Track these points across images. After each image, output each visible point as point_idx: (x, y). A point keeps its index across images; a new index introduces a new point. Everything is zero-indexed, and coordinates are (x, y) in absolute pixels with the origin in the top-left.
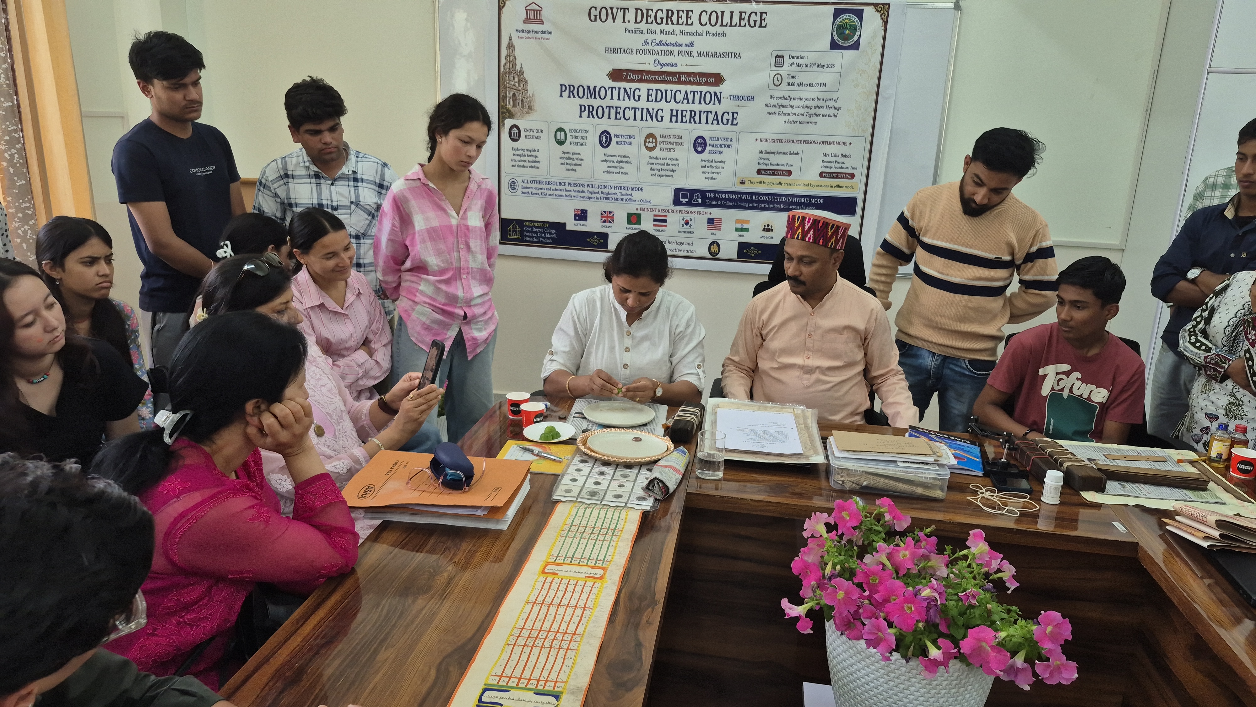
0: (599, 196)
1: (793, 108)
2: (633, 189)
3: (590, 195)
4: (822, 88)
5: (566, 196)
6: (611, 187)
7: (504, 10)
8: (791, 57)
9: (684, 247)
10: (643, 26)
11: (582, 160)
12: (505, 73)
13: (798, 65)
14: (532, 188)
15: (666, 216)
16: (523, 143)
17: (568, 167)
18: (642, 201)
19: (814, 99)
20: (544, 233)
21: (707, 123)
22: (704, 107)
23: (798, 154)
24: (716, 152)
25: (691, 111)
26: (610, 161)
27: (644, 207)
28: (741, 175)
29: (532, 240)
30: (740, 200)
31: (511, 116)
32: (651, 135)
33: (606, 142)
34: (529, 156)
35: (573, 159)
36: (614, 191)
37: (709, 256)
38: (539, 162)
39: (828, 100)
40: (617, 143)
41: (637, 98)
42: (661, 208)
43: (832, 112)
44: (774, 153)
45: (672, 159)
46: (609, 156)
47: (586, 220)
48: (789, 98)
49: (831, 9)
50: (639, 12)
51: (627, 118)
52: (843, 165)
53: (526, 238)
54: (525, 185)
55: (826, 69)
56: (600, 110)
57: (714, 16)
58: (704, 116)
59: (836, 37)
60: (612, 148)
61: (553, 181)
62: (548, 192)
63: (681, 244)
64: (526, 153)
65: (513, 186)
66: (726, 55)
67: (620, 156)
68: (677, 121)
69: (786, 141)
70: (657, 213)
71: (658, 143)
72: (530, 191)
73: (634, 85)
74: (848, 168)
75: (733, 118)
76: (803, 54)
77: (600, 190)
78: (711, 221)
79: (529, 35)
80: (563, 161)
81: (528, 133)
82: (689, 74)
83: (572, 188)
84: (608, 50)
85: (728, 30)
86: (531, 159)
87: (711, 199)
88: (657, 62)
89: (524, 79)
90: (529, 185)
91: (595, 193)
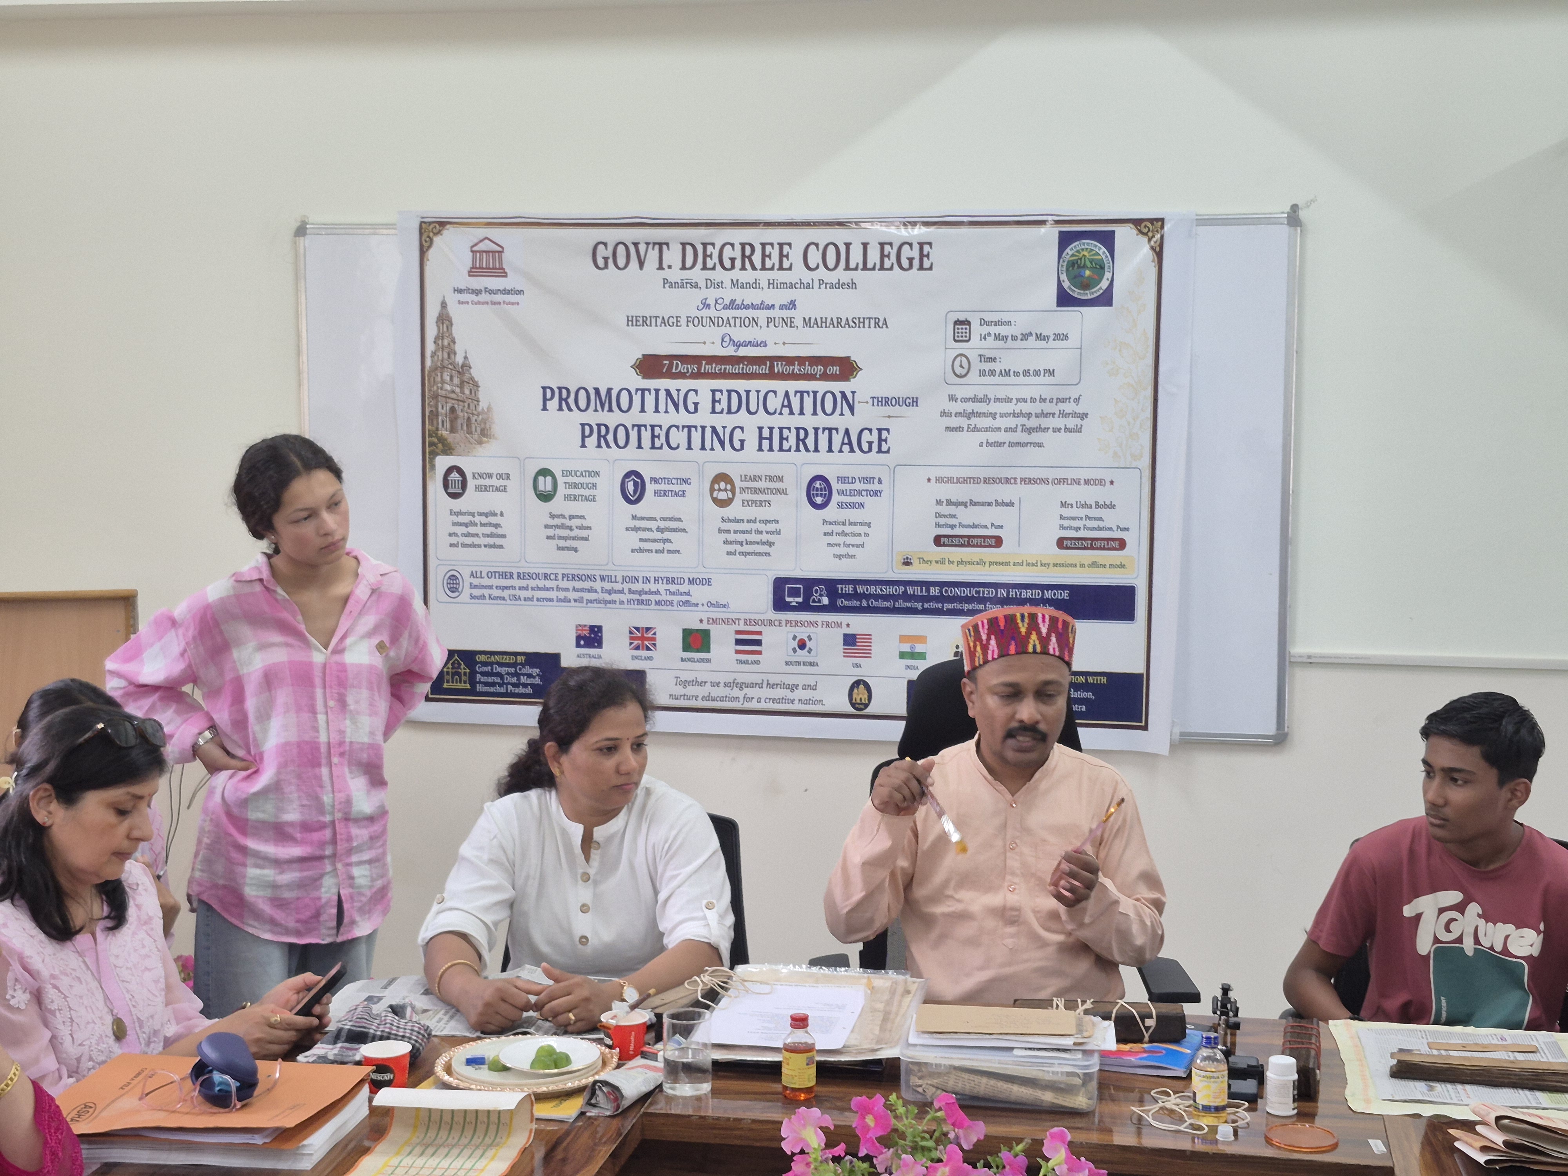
0: (624, 598)
1: (994, 418)
2: (692, 581)
3: (607, 597)
4: (1048, 379)
5: (559, 600)
6: (647, 580)
7: (431, 254)
8: (984, 322)
9: (800, 694)
10: (697, 274)
11: (589, 528)
12: (434, 369)
13: (997, 337)
14: (491, 587)
15: (760, 633)
16: (471, 500)
17: (562, 543)
18: (710, 604)
19: (1033, 400)
20: (517, 675)
21: (830, 450)
22: (822, 420)
23: (1011, 504)
24: (852, 506)
25: (798, 429)
26: (644, 530)
27: (714, 616)
28: (904, 547)
29: (492, 690)
30: (906, 597)
31: (448, 450)
32: (722, 477)
33: (635, 491)
34: (482, 525)
35: (571, 528)
36: (653, 587)
37: (851, 710)
38: (504, 536)
39: (1059, 400)
40: (657, 493)
41: (691, 408)
42: (748, 617)
43: (1071, 422)
44: (965, 504)
45: (766, 522)
46: (643, 518)
47: (600, 646)
48: (985, 399)
49: (1050, 234)
50: (689, 249)
51: (674, 445)
52: (1101, 524)
53: (480, 688)
54: (476, 582)
55: (1052, 343)
56: (621, 432)
57: (831, 250)
58: (823, 438)
59: (1066, 284)
60: (649, 505)
61: (532, 571)
62: (523, 594)
63: (793, 688)
64: (477, 519)
65: (453, 584)
66: (859, 322)
67: (663, 519)
68: (771, 449)
69: (986, 481)
70: (742, 627)
71: (737, 490)
72: (486, 592)
73: (684, 384)
74: (1111, 529)
75: (880, 440)
76: (1005, 317)
77: (626, 586)
78: (850, 640)
79: (482, 298)
80: (551, 532)
81: (481, 482)
82: (789, 361)
83: (570, 585)
84: (632, 321)
85: (859, 276)
86: (488, 530)
87: (848, 597)
88: (727, 339)
89: (472, 378)
90: (486, 581)
91: (616, 592)
